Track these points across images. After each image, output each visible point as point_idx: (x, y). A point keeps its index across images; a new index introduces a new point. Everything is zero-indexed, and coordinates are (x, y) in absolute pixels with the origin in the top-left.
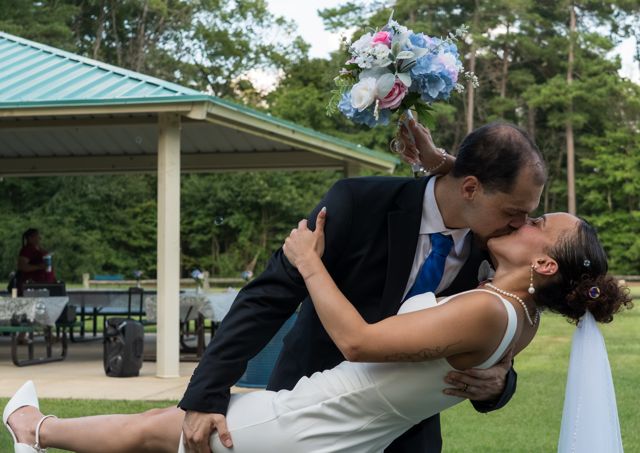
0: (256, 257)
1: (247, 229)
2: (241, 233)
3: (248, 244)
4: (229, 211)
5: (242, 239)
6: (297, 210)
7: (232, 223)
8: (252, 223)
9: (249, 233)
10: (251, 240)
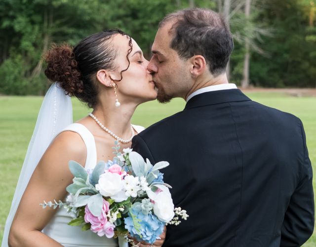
0: (41, 63)
1: (31, 34)
2: (24, 38)
3: (32, 49)
4: (11, 13)
5: (25, 44)
6: (89, 14)
7: (17, 27)
8: (37, 28)
9: (33, 37)
10: (35, 45)
